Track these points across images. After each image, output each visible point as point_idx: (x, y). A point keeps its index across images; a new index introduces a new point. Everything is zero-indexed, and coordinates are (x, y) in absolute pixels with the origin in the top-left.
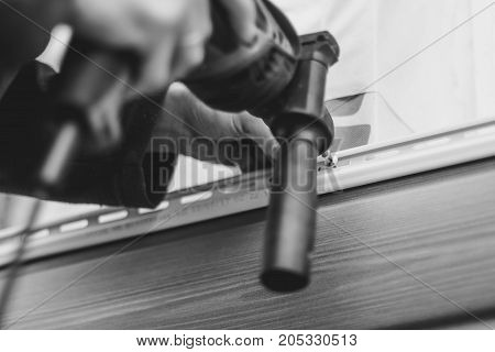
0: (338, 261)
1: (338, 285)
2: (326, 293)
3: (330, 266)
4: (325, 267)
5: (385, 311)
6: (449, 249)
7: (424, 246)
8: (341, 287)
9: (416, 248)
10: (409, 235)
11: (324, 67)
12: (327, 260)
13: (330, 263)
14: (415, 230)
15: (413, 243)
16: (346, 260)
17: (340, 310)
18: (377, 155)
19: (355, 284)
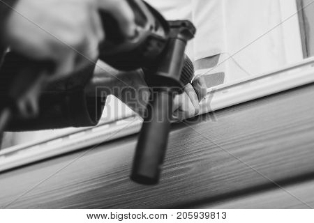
0: (210, 153)
1: (211, 167)
2: (204, 173)
3: (206, 157)
4: (202, 158)
5: (240, 181)
6: (274, 142)
7: (260, 141)
8: (213, 169)
9: (256, 142)
10: (251, 135)
11: (184, 43)
12: (203, 153)
13: (205, 154)
14: (254, 132)
15: (254, 140)
16: (215, 152)
17: (213, 182)
18: (229, 90)
19: (221, 166)
